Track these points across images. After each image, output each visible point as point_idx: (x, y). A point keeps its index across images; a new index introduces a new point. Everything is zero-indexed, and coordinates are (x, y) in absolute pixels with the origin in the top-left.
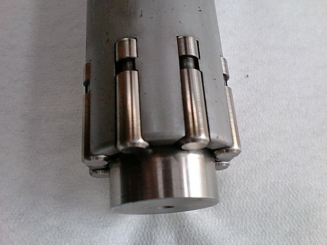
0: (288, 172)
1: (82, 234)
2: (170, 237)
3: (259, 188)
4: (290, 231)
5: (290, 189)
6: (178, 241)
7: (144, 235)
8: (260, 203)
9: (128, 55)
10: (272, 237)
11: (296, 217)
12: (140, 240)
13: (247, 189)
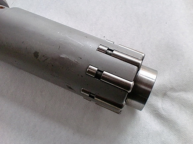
0: (150, 44)
1: (139, 129)
2: (154, 98)
3: (151, 57)
4: (171, 56)
5: (156, 47)
6: (157, 96)
7: (148, 107)
8: (156, 60)
9: (95, 72)
10: (171, 63)
11: (167, 51)
12: (149, 109)
13: (149, 62)
